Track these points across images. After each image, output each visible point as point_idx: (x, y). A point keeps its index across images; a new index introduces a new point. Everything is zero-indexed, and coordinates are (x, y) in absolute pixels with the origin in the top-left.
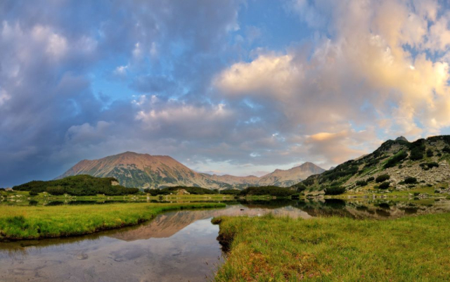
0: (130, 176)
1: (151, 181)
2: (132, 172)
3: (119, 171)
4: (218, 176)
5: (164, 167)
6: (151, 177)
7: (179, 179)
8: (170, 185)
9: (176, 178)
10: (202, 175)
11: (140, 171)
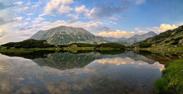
0: (62, 38)
1: (73, 40)
2: (64, 36)
3: (57, 36)
4: (107, 38)
5: (80, 33)
6: (73, 38)
7: (87, 39)
8: (82, 42)
9: (85, 39)
10: (98, 37)
11: (67, 35)
